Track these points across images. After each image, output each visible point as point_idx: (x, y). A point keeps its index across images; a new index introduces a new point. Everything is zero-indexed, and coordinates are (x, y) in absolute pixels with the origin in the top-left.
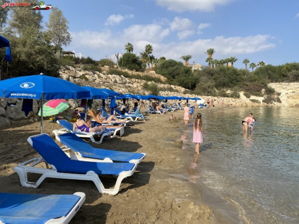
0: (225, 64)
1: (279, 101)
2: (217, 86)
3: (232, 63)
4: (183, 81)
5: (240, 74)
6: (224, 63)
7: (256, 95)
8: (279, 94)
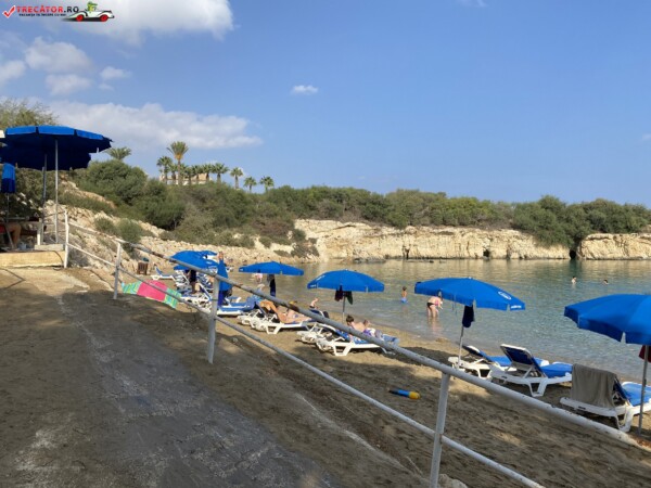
3: (219, 176)
8: (314, 241)
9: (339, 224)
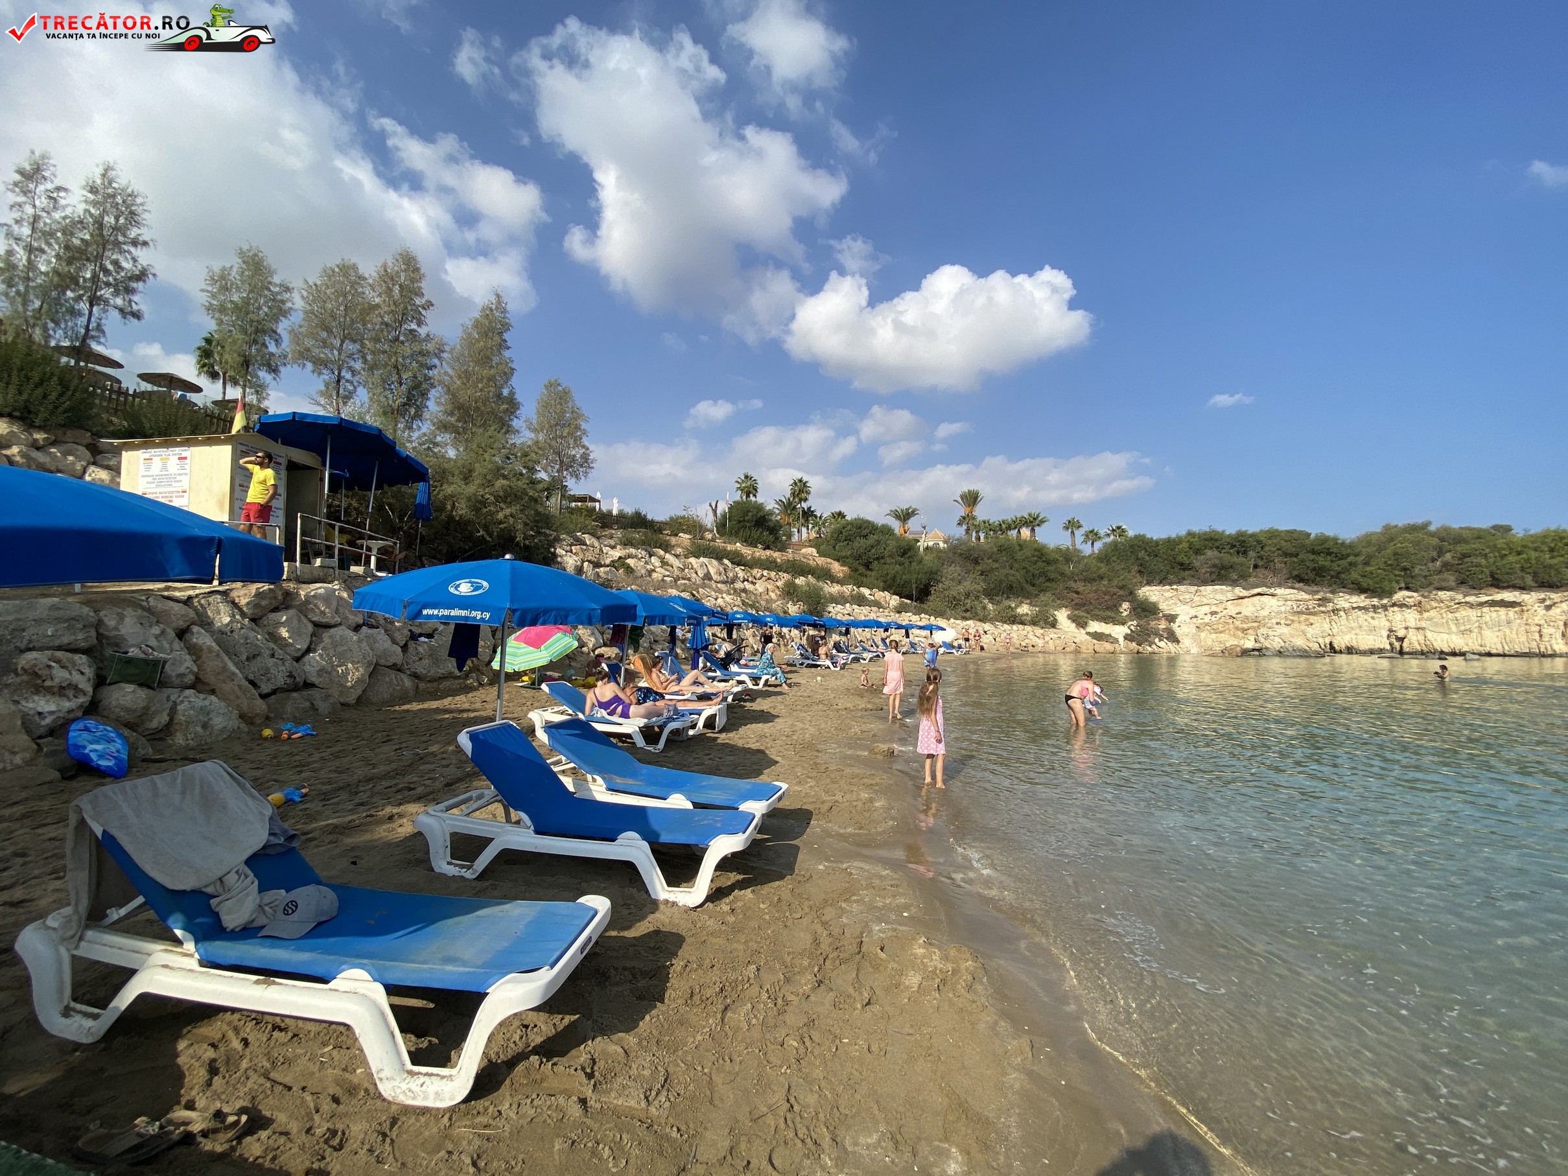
0: (1014, 533)
1: (1172, 637)
2: (990, 594)
3: (1033, 530)
4: (894, 579)
5: (1056, 561)
6: (1009, 528)
7: (1106, 620)
8: (1171, 618)
9: (1239, 591)
